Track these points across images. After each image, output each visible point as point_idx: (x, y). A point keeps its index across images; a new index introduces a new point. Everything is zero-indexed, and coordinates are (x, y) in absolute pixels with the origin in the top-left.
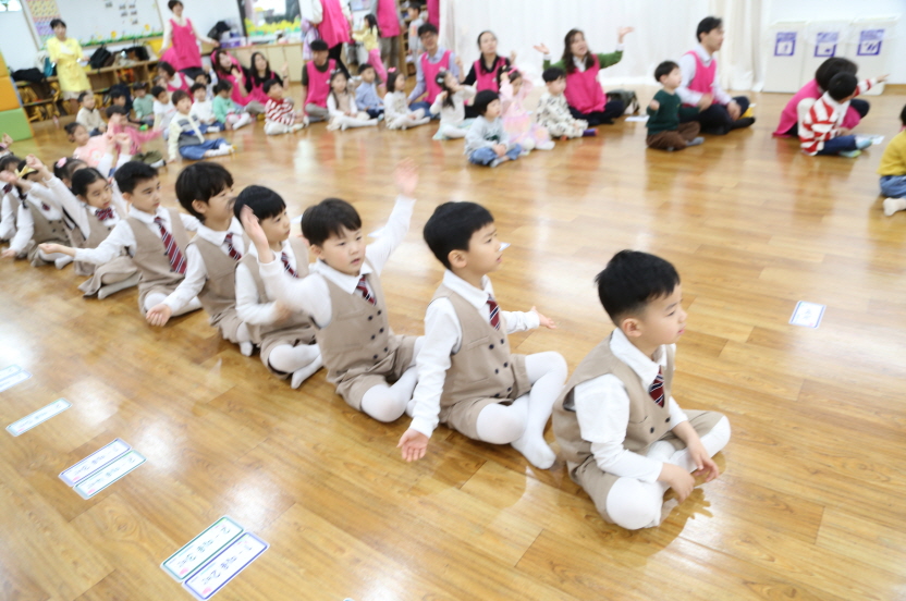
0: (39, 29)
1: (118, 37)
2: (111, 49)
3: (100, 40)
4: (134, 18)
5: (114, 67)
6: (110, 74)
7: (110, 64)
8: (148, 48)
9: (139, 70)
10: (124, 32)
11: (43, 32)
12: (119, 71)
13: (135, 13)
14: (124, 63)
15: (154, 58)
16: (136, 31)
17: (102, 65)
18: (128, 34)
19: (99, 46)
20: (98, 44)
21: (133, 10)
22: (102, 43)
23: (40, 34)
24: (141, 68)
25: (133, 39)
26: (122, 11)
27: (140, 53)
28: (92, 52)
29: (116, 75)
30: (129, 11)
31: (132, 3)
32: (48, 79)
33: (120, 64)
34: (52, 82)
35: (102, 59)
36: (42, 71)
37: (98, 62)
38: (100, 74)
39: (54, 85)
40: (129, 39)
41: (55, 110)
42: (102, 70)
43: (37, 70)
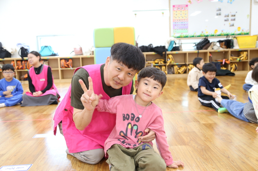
0: (174, 25)
1: (218, 33)
2: (211, 40)
3: (206, 34)
4: (232, 22)
5: (209, 50)
6: (205, 54)
7: (206, 49)
8: (235, 41)
9: (225, 54)
10: (222, 31)
11: (176, 27)
12: (211, 53)
13: (234, 20)
14: (217, 47)
15: (236, 47)
16: (231, 31)
17: (201, 48)
18: (225, 32)
19: (205, 37)
20: (204, 36)
21: (233, 18)
22: (207, 36)
23: (174, 28)
24: (226, 52)
25: (227, 35)
26: (226, 18)
27: (228, 44)
28: (198, 41)
29: (209, 55)
30: (230, 18)
31: (233, 14)
32: (168, 52)
33: (213, 49)
34: (169, 54)
35: (203, 44)
36: (167, 48)
37: (199, 46)
38: (198, 53)
39: (170, 56)
40: (225, 35)
41: (166, 70)
42: (201, 51)
43: (164, 47)
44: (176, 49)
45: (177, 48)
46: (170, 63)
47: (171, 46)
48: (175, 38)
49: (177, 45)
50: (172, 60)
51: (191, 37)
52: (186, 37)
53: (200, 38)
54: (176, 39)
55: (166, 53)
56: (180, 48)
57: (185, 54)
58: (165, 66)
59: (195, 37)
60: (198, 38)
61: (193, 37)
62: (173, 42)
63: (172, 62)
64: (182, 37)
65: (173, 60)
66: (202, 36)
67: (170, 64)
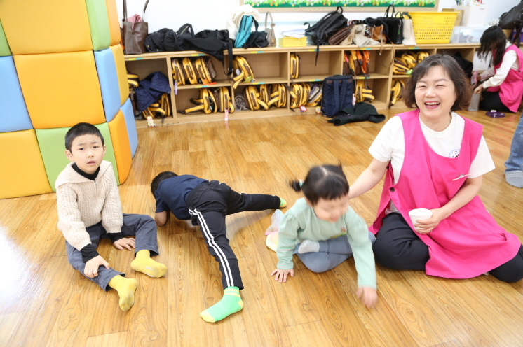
2: (350, 16)
5: (345, 45)
6: (334, 55)
7: (338, 42)
8: (408, 23)
9: (379, 56)
12: (348, 53)
14: (361, 41)
15: (409, 41)
17: (326, 41)
19: (334, 9)
20: (332, 5)
22: (340, 6)
24: (386, 52)
28: (316, 17)
29: (343, 58)
32: (235, 51)
33: (353, 43)
34: (240, 56)
35: (330, 30)
36: (232, 36)
37: (320, 35)
38: (318, 53)
39: (242, 62)
40: (381, 5)
41: (231, 101)
42: (323, 48)
43: (224, 34)
44: (257, 39)
45: (261, 38)
46: (243, 80)
47: (243, 32)
48: (255, 6)
49: (261, 29)
50: (247, 75)
51: (296, 6)
52: (286, 5)
53: (321, 9)
54: (256, 10)
55: (230, 52)
56: (269, 38)
57: (282, 57)
58: (229, 88)
59: (310, 6)
60: (317, 8)
61: (303, 5)
62: (249, 20)
63: (248, 78)
64: (274, 6)
65: (250, 75)
66: (327, 5)
67: (243, 84)
